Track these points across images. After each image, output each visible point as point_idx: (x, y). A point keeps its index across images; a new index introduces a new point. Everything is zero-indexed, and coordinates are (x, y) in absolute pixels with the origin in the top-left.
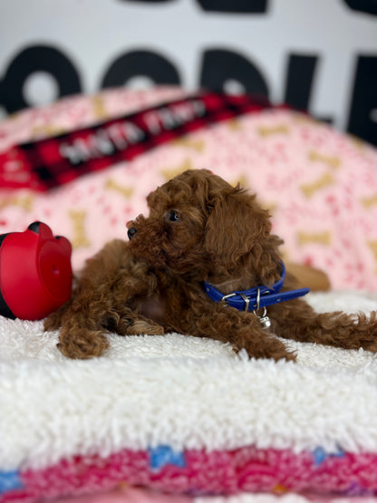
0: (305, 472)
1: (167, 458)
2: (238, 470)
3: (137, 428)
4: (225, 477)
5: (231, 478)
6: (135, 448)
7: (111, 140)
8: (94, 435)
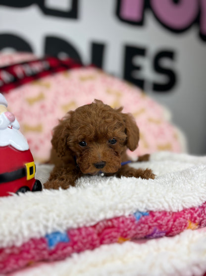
0: (132, 225)
1: (58, 238)
2: (99, 234)
3: (37, 225)
4: (93, 240)
5: (96, 240)
6: (38, 236)
8: (11, 233)
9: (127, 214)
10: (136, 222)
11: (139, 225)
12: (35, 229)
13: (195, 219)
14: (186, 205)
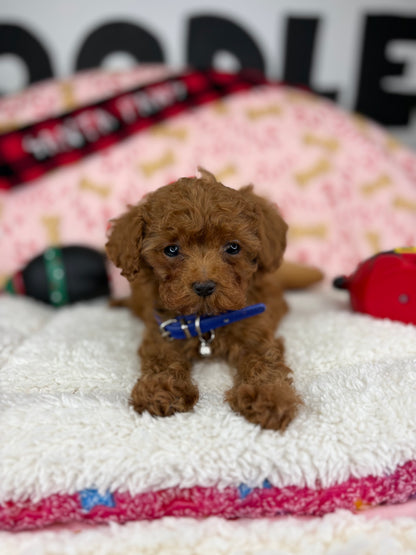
0: (229, 506)
3: (63, 474)
6: (62, 493)
7: (81, 131)
8: (23, 483)
9: (221, 487)
10: (239, 501)
11: (244, 506)
12: (59, 480)
13: (371, 499)
14: (357, 470)
